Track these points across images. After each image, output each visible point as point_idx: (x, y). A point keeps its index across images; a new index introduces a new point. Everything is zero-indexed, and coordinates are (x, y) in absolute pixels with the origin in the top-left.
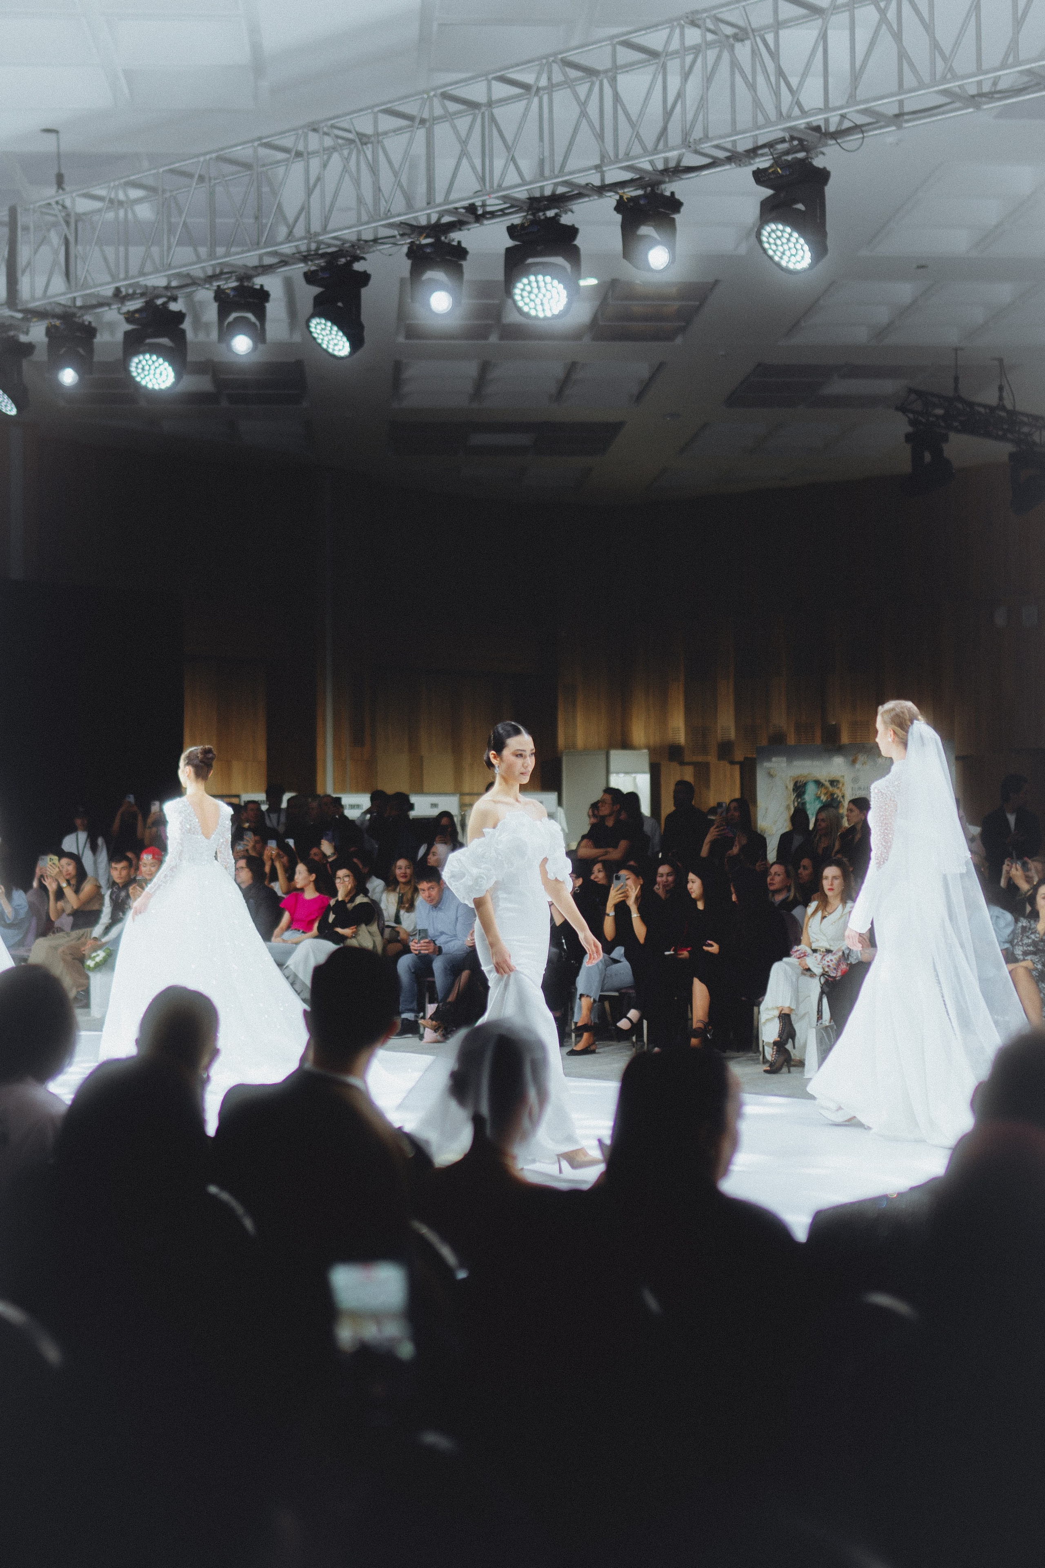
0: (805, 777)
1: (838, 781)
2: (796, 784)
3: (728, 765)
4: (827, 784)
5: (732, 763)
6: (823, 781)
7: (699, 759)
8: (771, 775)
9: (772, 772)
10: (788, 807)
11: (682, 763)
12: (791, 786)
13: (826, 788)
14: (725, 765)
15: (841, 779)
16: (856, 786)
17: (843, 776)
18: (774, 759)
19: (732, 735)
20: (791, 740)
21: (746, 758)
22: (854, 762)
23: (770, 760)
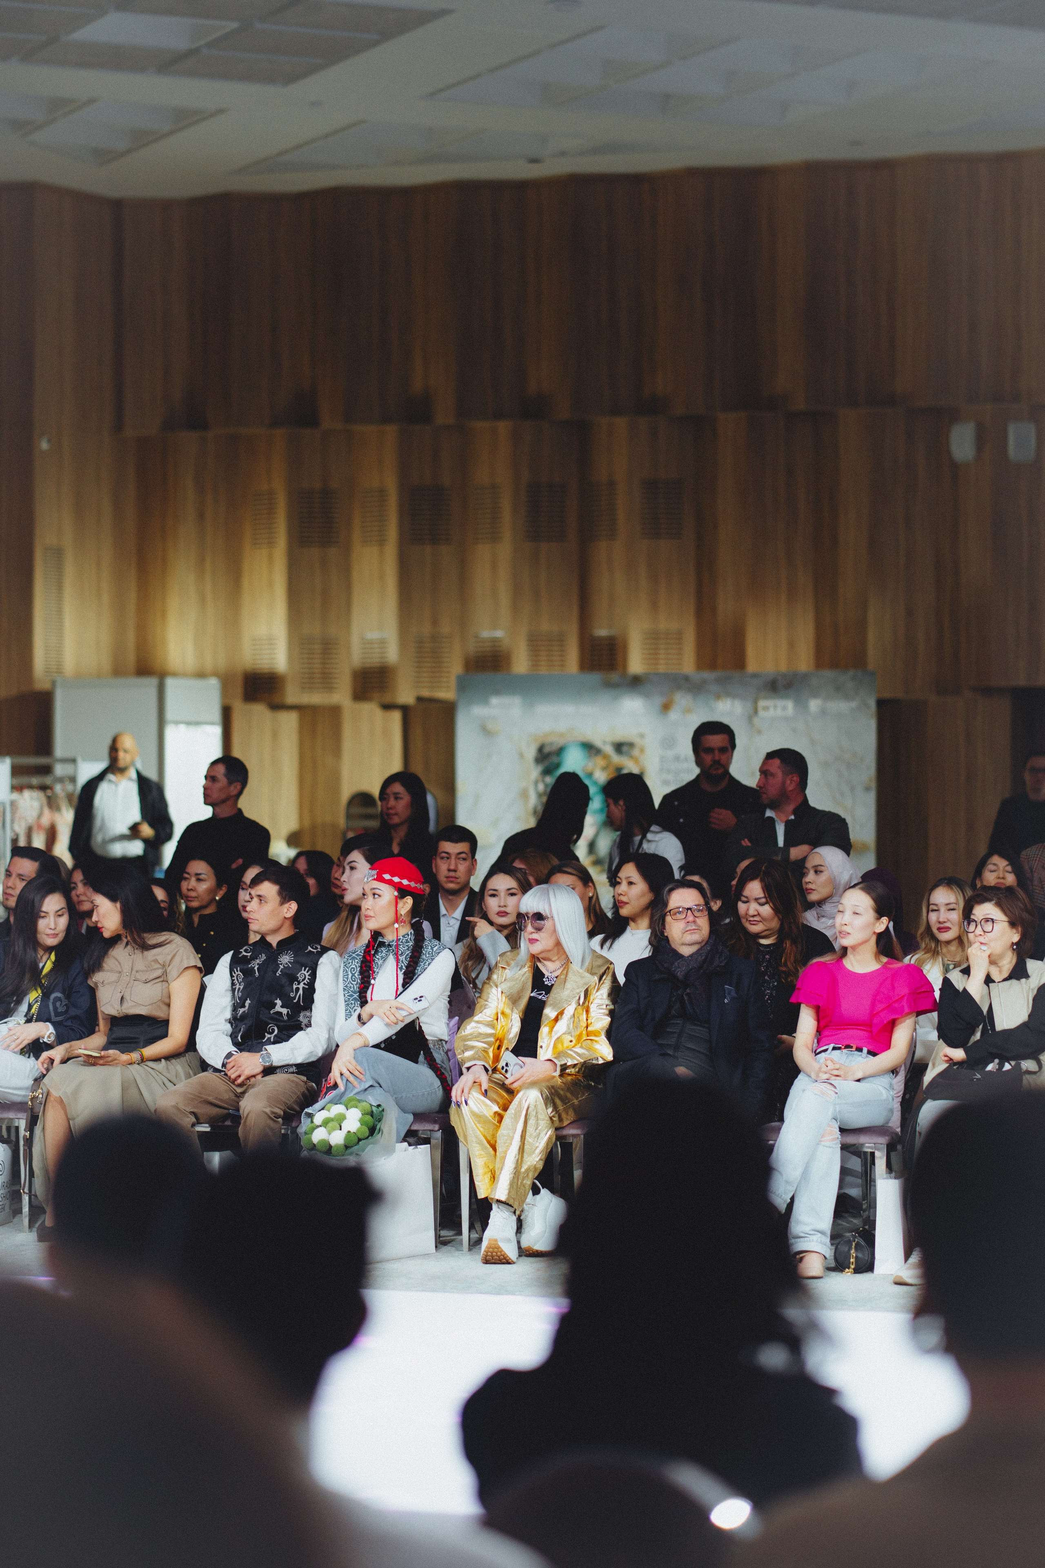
0: (561, 735)
1: (631, 745)
2: (541, 749)
3: (378, 713)
4: (609, 750)
5: (387, 707)
6: (598, 743)
7: (315, 698)
8: (486, 732)
9: (490, 726)
10: (524, 794)
11: (277, 707)
12: (531, 753)
13: (606, 757)
14: (370, 710)
15: (637, 741)
16: (670, 754)
17: (642, 736)
18: (495, 701)
19: (392, 654)
20: (521, 664)
21: (420, 699)
22: (666, 707)
23: (485, 702)
